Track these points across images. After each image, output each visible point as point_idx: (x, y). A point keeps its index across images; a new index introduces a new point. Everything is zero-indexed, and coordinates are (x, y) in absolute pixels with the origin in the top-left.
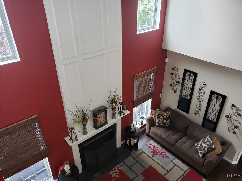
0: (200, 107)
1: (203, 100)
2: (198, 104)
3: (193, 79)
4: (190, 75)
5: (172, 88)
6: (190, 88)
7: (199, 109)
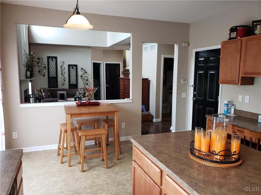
0: (65, 78)
1: (65, 73)
2: (63, 77)
3: (55, 61)
4: (52, 60)
5: (40, 74)
6: (54, 69)
7: (64, 80)
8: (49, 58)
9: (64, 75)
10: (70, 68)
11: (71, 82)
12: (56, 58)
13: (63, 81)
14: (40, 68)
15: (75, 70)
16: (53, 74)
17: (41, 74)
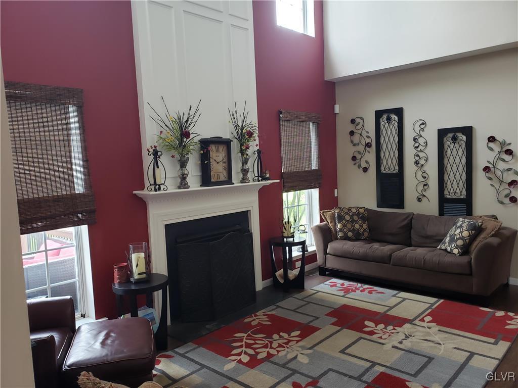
0: (425, 177)
1: (427, 160)
2: (420, 174)
3: (396, 124)
4: (389, 120)
5: (357, 164)
6: (394, 147)
7: (425, 185)
8: (379, 114)
9: (425, 168)
10: (445, 139)
11: (446, 192)
12: (399, 112)
13: (420, 187)
14: (357, 148)
15: (464, 145)
16: (390, 164)
17: (359, 166)
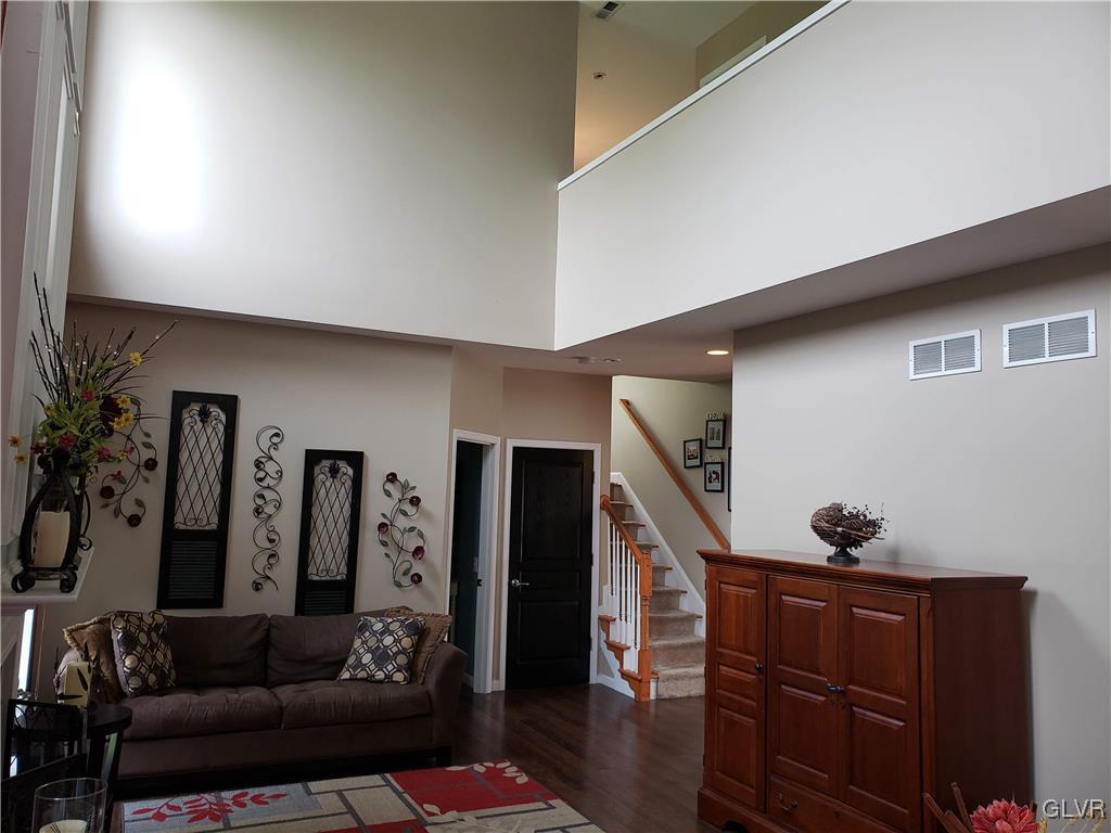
0: (274, 541)
1: (278, 507)
2: (262, 534)
3: (221, 427)
4: (204, 415)
5: (112, 507)
6: (212, 475)
7: (271, 556)
8: (181, 400)
9: (274, 522)
10: (317, 470)
11: (312, 570)
12: (230, 404)
13: (262, 561)
14: (113, 468)
15: (349, 483)
16: (197, 511)
17: (117, 512)
